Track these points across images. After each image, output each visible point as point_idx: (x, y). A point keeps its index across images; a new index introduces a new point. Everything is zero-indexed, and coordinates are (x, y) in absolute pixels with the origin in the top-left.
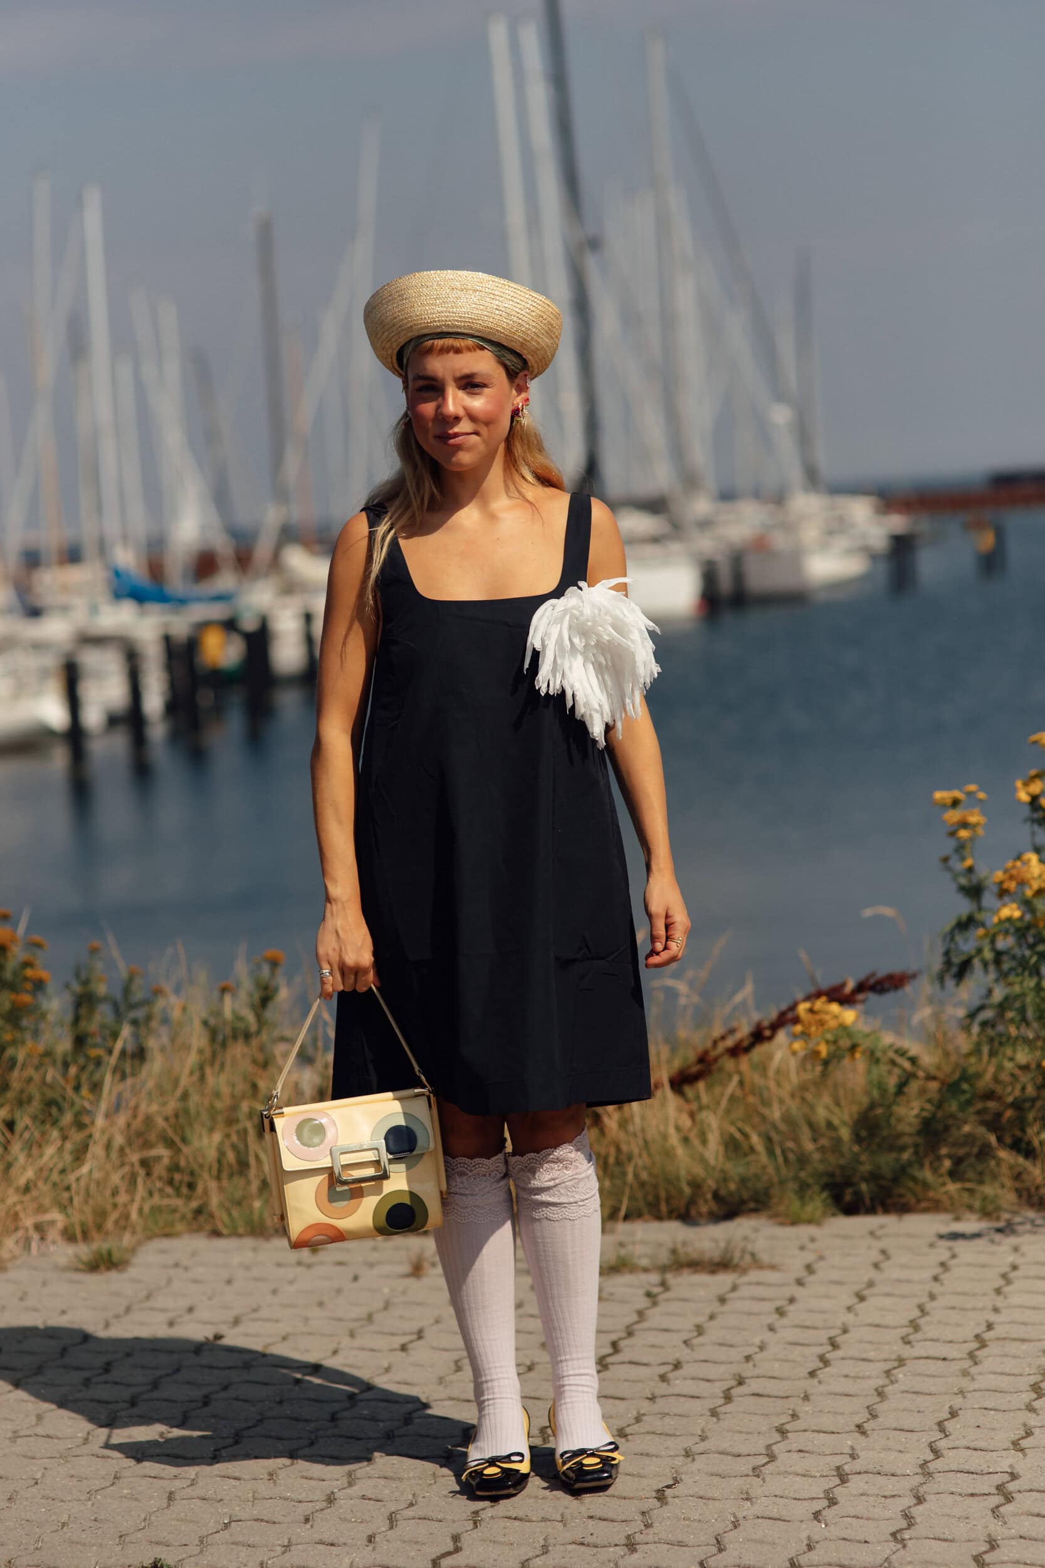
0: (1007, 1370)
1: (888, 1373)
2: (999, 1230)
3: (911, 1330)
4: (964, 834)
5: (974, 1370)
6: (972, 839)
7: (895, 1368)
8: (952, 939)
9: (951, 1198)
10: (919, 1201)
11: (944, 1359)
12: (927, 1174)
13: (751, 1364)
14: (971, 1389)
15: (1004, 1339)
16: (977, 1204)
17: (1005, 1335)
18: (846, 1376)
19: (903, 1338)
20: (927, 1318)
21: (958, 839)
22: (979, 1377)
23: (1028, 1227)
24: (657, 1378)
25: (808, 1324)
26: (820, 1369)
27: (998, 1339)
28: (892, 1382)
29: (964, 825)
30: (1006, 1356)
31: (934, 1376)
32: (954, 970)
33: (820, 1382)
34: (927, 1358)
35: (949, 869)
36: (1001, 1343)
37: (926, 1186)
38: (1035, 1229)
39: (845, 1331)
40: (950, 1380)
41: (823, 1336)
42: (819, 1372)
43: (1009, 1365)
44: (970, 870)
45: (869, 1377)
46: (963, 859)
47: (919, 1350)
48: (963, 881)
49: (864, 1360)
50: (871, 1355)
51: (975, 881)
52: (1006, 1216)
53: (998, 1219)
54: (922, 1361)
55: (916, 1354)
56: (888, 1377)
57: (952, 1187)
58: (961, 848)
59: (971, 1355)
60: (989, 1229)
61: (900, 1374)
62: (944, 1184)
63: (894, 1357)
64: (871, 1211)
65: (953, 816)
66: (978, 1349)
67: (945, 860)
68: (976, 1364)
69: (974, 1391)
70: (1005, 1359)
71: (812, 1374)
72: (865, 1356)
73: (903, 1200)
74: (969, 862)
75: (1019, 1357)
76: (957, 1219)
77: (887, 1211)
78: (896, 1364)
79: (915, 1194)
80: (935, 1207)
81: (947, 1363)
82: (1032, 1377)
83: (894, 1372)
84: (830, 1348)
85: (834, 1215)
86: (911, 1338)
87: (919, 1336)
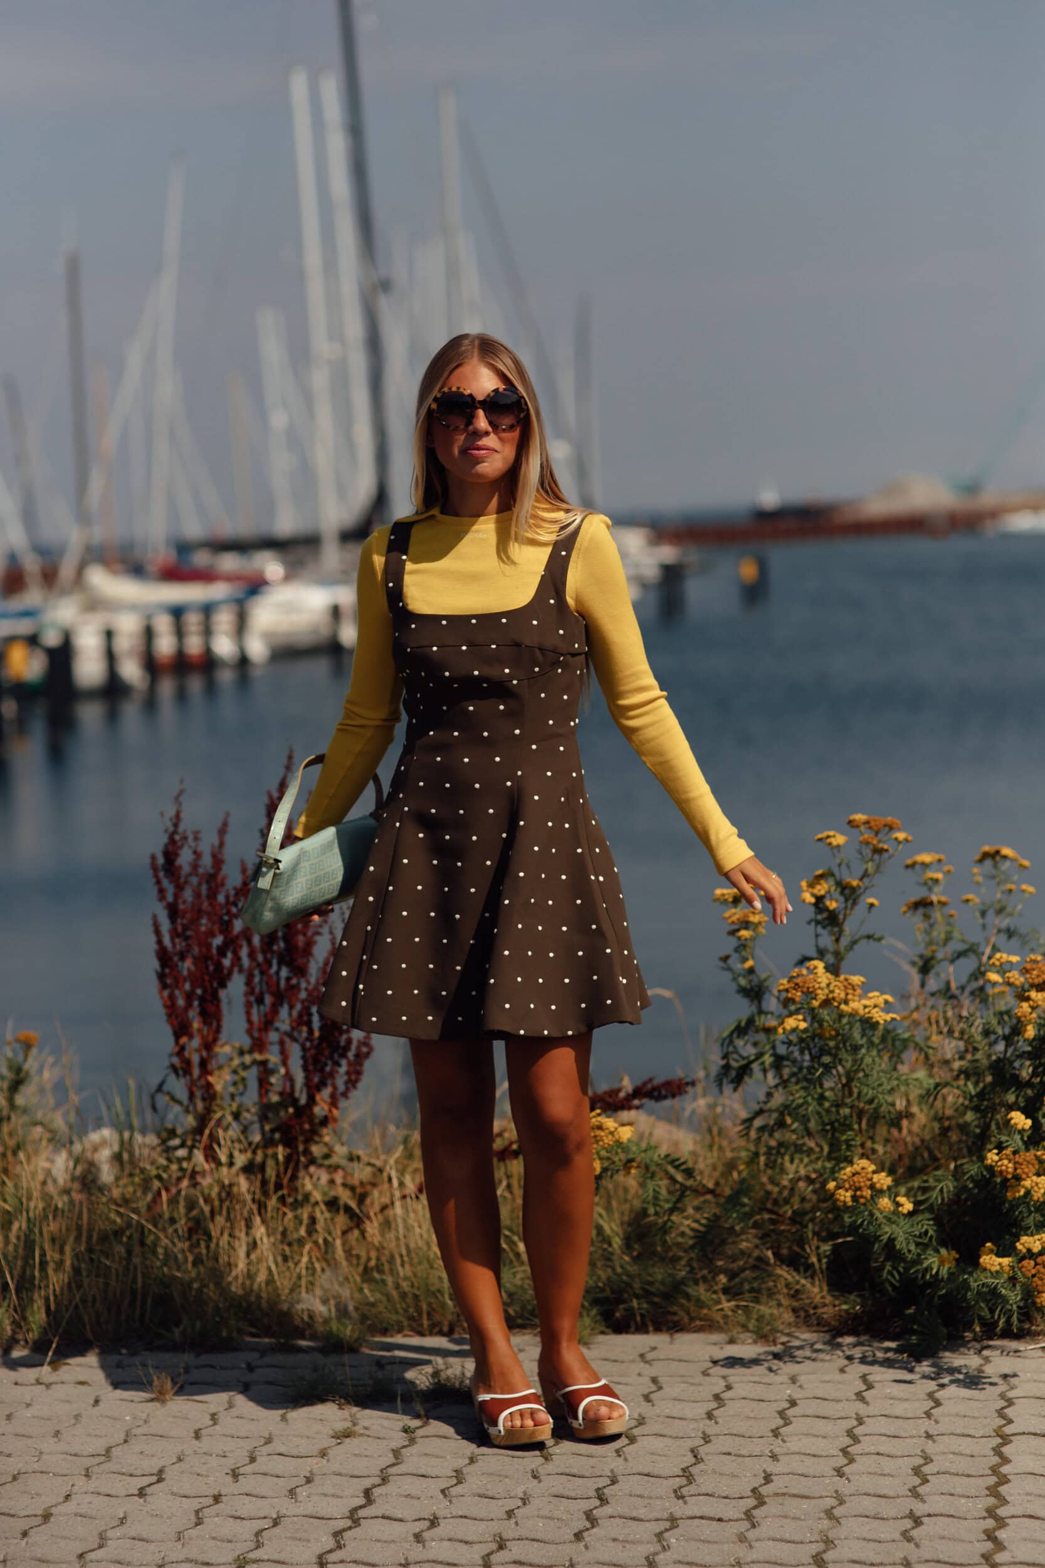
0: (787, 1536)
1: (659, 1536)
2: (777, 1356)
3: (684, 1481)
4: (744, 933)
5: (751, 1535)
6: (753, 939)
7: (667, 1530)
8: (731, 1042)
9: (726, 1317)
10: (692, 1319)
11: (720, 1520)
12: (701, 1291)
13: (513, 1521)
14: (749, 1560)
15: (784, 1494)
16: (752, 1325)
17: (784, 1490)
18: (615, 1540)
19: (675, 1491)
20: (701, 1466)
21: (739, 938)
22: (757, 1545)
23: (807, 1352)
24: (412, 1539)
25: (575, 1471)
26: (587, 1529)
27: (777, 1495)
28: (664, 1549)
29: (746, 924)
30: (785, 1517)
31: (709, 1542)
32: (733, 1073)
33: (586, 1547)
34: (702, 1518)
35: (729, 969)
36: (780, 1499)
37: (700, 1304)
38: (814, 1355)
39: (614, 1481)
40: (726, 1547)
41: (589, 1487)
42: (585, 1534)
43: (789, 1530)
44: (751, 971)
45: (639, 1542)
46: (745, 960)
47: (696, 1506)
48: (743, 982)
49: (634, 1519)
50: (641, 1513)
51: (755, 982)
52: (784, 1339)
53: (775, 1343)
54: (696, 1521)
55: (690, 1513)
56: (659, 1541)
57: (727, 1305)
58: (742, 946)
59: (748, 1515)
60: (768, 1353)
61: (672, 1538)
62: (719, 1302)
63: (666, 1516)
64: (642, 1329)
65: (735, 914)
66: (755, 1507)
67: (725, 959)
68: (754, 1526)
69: (753, 1562)
70: (784, 1521)
71: (578, 1536)
72: (634, 1514)
73: (676, 1318)
74: (750, 963)
75: (799, 1519)
76: (732, 1341)
77: (658, 1329)
78: (668, 1525)
79: (688, 1313)
80: (710, 1326)
81: (723, 1524)
82: (814, 1546)
83: (666, 1535)
84: (598, 1503)
85: (603, 1333)
86: (684, 1491)
87: (692, 1489)
